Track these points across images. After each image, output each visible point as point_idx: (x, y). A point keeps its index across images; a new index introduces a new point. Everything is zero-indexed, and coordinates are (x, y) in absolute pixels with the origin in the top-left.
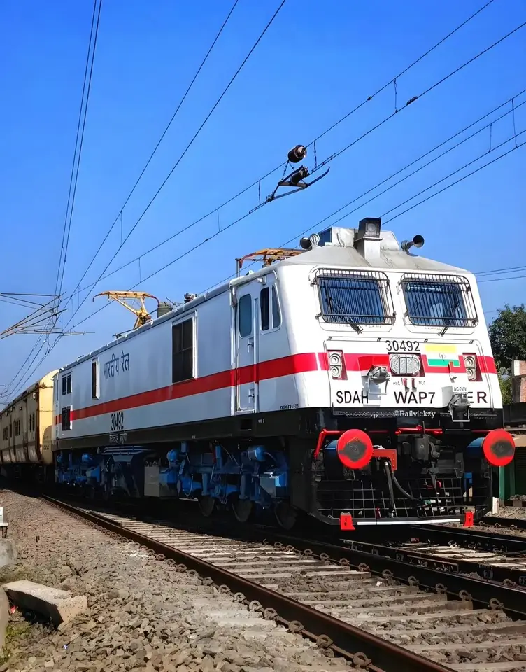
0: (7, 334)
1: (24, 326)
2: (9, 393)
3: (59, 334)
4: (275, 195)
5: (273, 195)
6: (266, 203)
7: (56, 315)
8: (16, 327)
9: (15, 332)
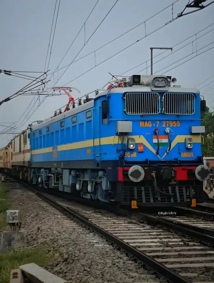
5: (182, 13)
6: (177, 18)
7: (44, 84)
8: (21, 91)
9: (20, 94)
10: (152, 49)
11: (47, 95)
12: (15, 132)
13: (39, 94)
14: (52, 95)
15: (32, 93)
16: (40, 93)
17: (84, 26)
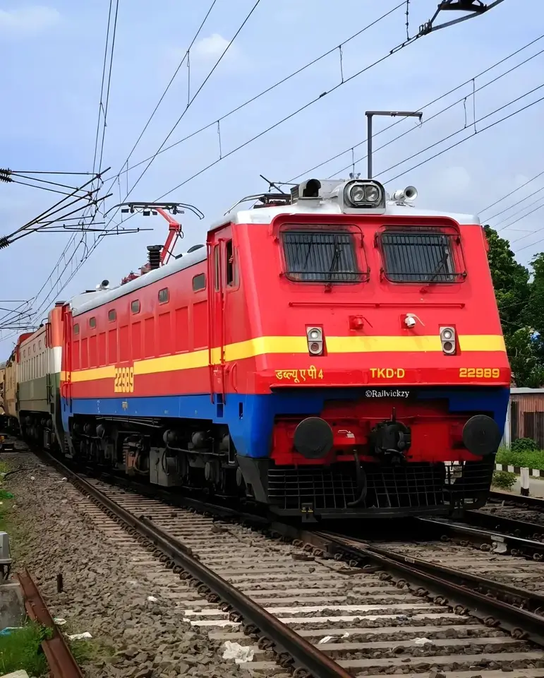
0: (24, 232)
1: (48, 219)
2: (32, 312)
3: (100, 233)
4: (434, 25)
5: (430, 23)
6: (417, 37)
7: (95, 202)
8: (37, 222)
9: (36, 230)
10: (370, 115)
11: (104, 233)
12: (30, 325)
13: (83, 229)
14: (116, 232)
15: (64, 226)
16: (86, 227)
17: (187, 57)
